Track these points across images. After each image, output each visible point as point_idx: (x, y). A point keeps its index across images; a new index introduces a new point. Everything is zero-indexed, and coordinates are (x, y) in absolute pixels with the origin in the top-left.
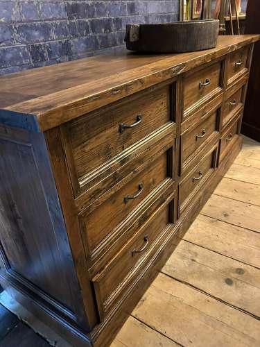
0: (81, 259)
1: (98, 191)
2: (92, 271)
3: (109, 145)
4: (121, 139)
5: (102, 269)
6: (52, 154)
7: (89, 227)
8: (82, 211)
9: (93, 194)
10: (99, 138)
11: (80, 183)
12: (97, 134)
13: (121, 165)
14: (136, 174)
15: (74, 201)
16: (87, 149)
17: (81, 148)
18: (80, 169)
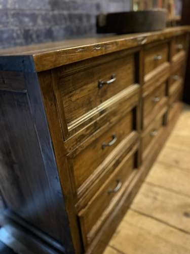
0: (69, 196)
1: (82, 137)
2: (78, 206)
3: (90, 98)
4: (100, 94)
5: (86, 205)
6: (45, 98)
7: (75, 167)
8: (70, 152)
9: (79, 138)
10: (82, 90)
11: (69, 128)
12: (82, 86)
13: (100, 115)
14: (111, 125)
15: (63, 143)
16: (74, 99)
17: (68, 98)
18: (67, 116)
